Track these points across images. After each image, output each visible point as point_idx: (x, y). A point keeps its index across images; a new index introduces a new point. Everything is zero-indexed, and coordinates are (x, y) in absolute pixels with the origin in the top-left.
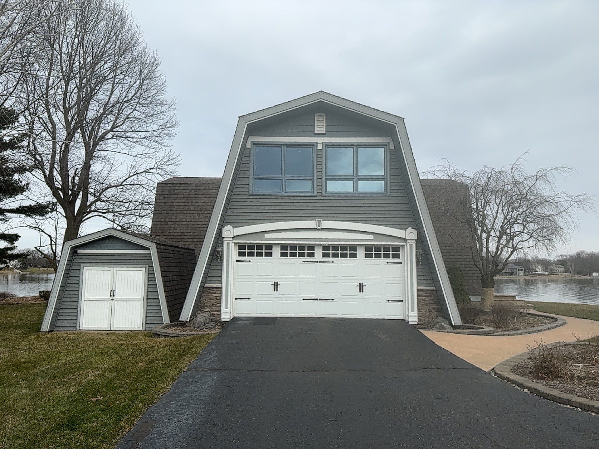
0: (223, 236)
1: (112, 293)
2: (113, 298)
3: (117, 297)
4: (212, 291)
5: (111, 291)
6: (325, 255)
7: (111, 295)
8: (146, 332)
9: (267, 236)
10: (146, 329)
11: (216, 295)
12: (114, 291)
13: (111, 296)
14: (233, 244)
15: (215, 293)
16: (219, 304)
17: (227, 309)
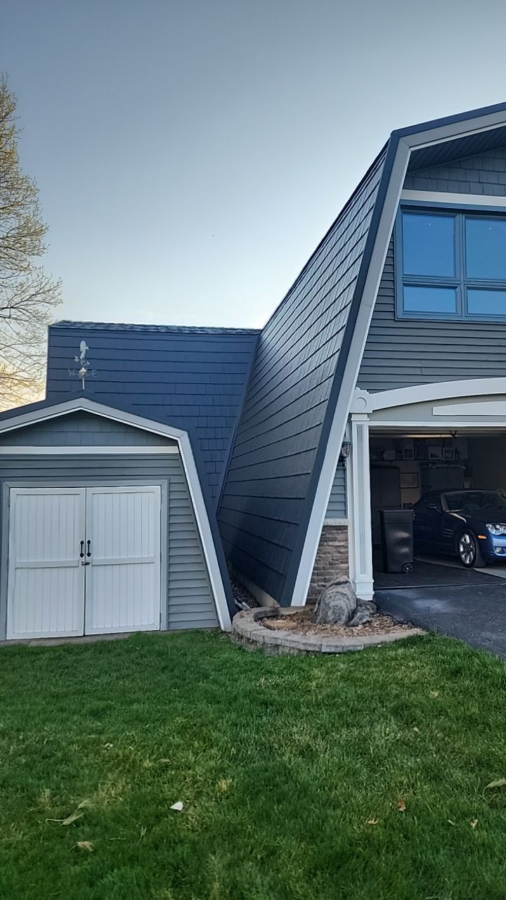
1: (86, 549)
2: (88, 559)
3: (96, 557)
4: (327, 536)
5: (82, 543)
7: (83, 552)
8: (168, 633)
9: (438, 410)
10: (169, 627)
11: (337, 544)
12: (89, 542)
13: (82, 555)
14: (368, 428)
15: (335, 540)
16: (344, 563)
17: (366, 575)
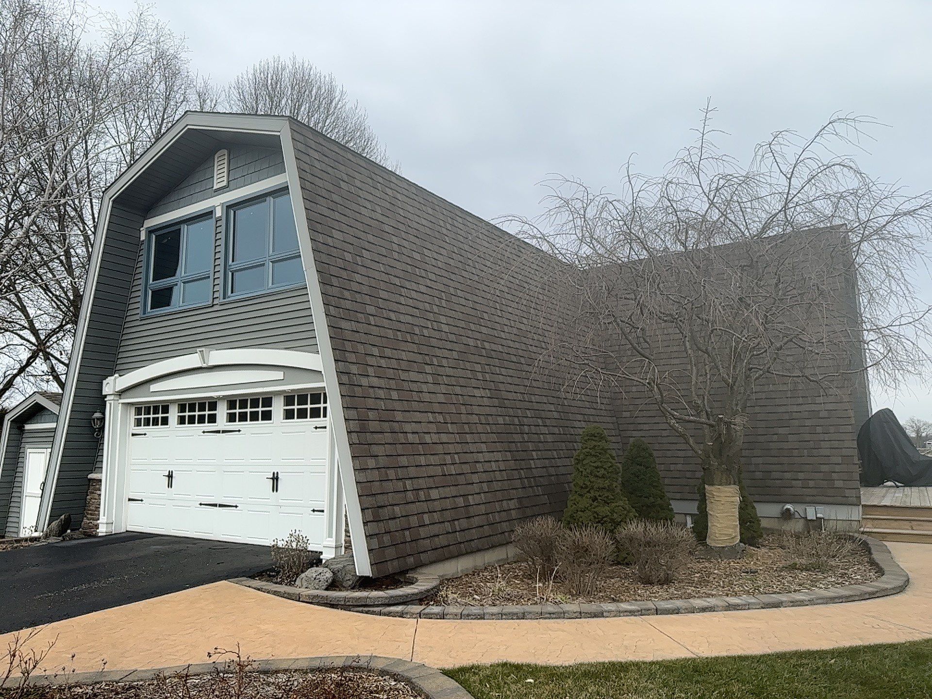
0: (104, 393)
6: (231, 418)
9: (154, 387)
14: (120, 405)
